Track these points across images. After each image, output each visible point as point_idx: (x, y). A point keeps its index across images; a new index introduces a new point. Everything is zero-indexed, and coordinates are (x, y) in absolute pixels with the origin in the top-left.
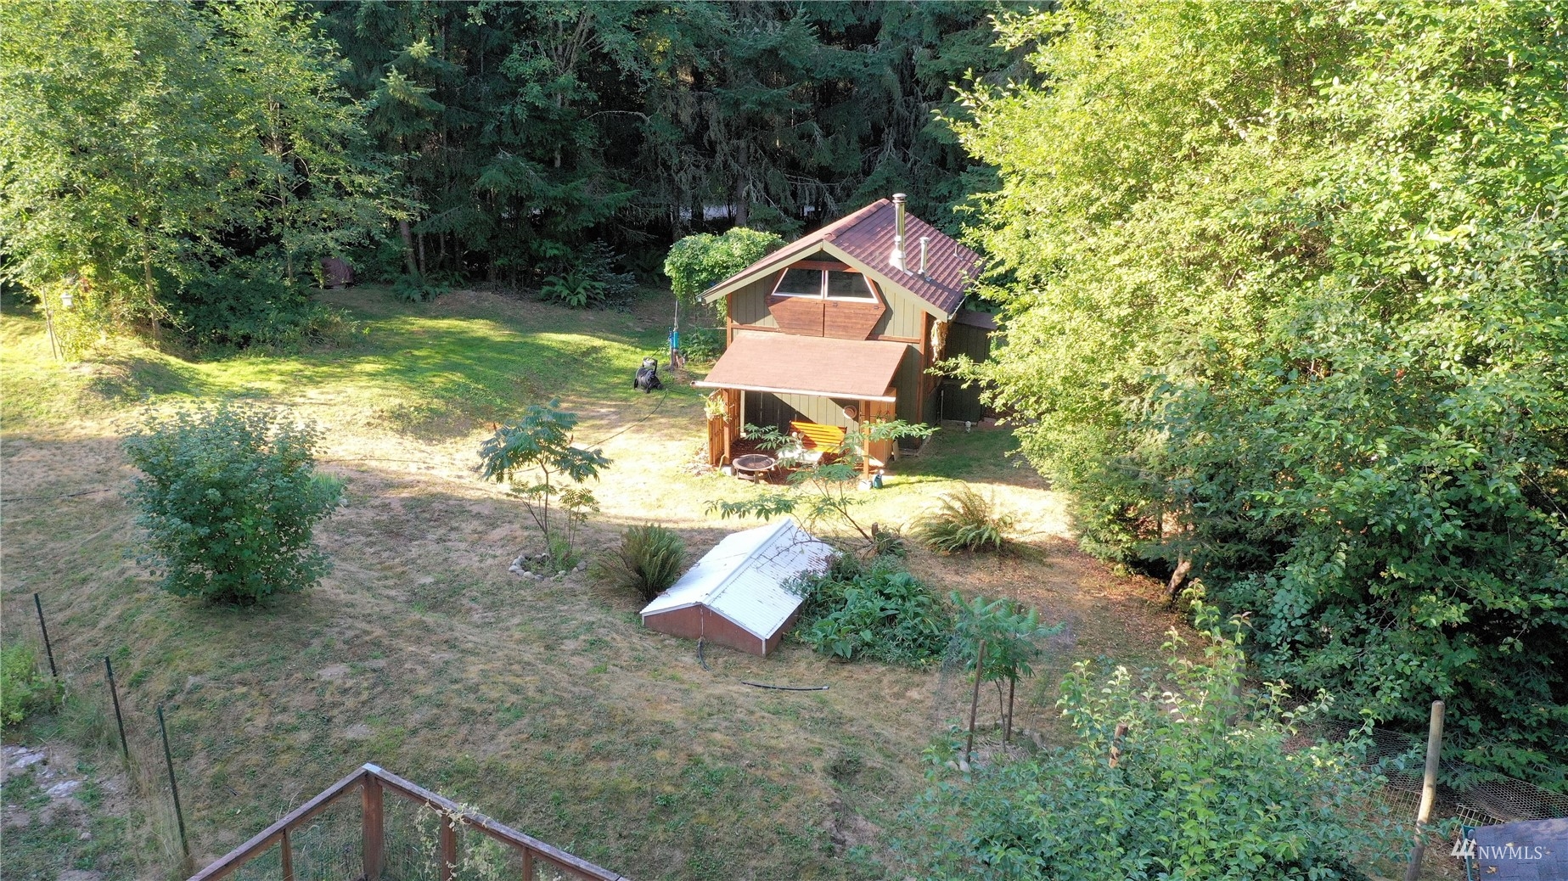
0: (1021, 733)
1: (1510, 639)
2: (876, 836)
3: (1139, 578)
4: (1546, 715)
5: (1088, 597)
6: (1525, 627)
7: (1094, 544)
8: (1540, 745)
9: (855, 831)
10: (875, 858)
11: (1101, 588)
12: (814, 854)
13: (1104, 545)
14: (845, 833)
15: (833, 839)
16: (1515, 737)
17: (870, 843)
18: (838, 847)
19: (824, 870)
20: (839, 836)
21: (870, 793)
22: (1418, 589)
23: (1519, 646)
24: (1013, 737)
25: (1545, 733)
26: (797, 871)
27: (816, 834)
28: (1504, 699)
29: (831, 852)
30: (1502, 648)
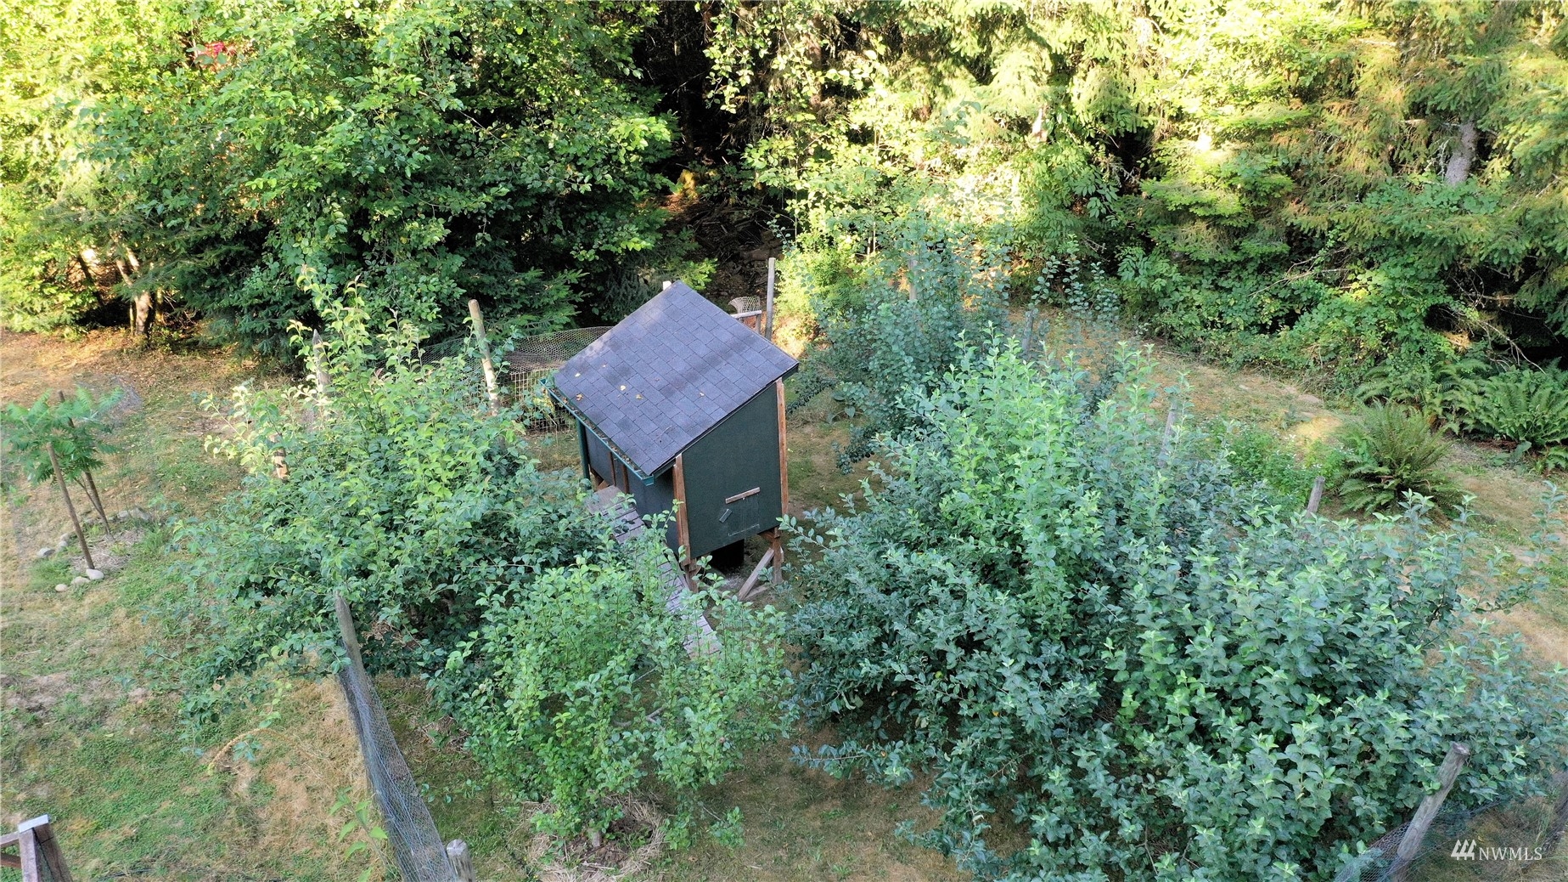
0: (116, 519)
1: (480, 234)
2: (68, 680)
3: (94, 333)
4: (523, 283)
5: (60, 373)
6: (485, 220)
7: (30, 319)
8: (525, 309)
9: (42, 690)
10: (86, 700)
11: (67, 359)
12: (23, 735)
13: (41, 315)
14: (36, 698)
15: (30, 710)
16: (507, 310)
17: (68, 690)
18: (39, 714)
19: (45, 742)
20: (33, 705)
21: (19, 653)
22: (401, 221)
23: (488, 237)
24: (112, 526)
25: (525, 299)
26: (18, 762)
27: (10, 717)
28: (491, 286)
29: (38, 722)
30: (479, 244)
